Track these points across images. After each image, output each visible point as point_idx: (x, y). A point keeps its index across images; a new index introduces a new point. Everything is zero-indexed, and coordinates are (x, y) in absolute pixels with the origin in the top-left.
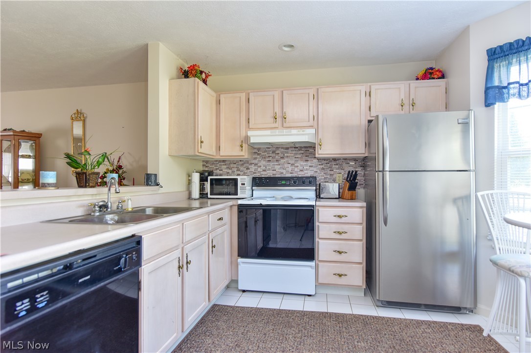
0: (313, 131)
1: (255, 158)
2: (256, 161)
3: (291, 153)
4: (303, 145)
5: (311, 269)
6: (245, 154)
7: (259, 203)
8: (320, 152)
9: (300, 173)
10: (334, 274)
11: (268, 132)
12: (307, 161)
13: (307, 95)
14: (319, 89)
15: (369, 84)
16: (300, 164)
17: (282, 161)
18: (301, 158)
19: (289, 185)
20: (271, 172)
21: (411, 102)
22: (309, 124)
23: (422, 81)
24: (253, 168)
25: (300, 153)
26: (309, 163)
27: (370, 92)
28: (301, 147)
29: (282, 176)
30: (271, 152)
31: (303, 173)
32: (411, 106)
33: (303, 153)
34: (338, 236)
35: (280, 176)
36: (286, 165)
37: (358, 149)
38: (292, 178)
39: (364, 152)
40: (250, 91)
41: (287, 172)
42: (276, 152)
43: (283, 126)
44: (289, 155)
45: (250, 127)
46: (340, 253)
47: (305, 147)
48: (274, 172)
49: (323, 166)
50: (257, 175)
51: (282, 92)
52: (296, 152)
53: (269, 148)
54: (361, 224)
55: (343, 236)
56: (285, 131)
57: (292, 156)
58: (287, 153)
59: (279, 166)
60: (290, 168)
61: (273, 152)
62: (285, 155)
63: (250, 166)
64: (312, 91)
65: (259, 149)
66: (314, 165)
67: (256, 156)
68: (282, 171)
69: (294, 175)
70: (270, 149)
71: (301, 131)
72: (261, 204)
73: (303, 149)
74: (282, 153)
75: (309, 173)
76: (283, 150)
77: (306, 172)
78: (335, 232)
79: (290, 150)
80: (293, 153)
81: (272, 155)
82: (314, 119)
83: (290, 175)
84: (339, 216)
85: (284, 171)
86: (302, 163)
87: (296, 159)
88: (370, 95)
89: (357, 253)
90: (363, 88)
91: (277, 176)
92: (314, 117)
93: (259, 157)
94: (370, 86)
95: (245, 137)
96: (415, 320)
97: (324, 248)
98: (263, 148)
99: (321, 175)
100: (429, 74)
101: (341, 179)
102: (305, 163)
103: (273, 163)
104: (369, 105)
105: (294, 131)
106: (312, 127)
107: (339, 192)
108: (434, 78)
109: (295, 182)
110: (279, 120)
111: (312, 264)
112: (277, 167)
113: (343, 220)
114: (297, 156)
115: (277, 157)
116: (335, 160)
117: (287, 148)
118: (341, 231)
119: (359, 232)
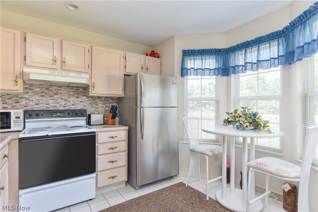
0: (88, 76)
1: (26, 93)
2: (27, 96)
3: (64, 91)
4: (74, 85)
5: (92, 179)
6: (19, 88)
7: (45, 135)
8: (93, 92)
9: (72, 107)
10: (109, 178)
11: (47, 72)
12: (78, 97)
13: (84, 49)
14: (93, 47)
15: (125, 52)
16: (72, 99)
17: (56, 96)
18: (73, 96)
19: (64, 117)
20: (44, 105)
21: (146, 68)
22: (84, 70)
23: (150, 57)
24: (23, 102)
25: (72, 91)
26: (80, 99)
27: (125, 57)
28: (73, 87)
29: (56, 109)
30: (44, 89)
31: (74, 107)
32: (146, 70)
33: (74, 92)
34: (112, 151)
35: (53, 109)
36: (59, 100)
37: (118, 92)
38: (67, 110)
39: (122, 94)
40: (26, 31)
41: (61, 106)
42: (50, 89)
43: (62, 68)
44: (62, 92)
45: (27, 64)
46: (113, 162)
47: (76, 87)
48: (48, 106)
49: (90, 102)
50: (29, 108)
51: (62, 41)
52: (69, 90)
53: (42, 85)
54: (125, 140)
55: (115, 150)
56: (64, 73)
57: (64, 93)
58: (61, 90)
59: (53, 101)
60: (63, 103)
61: (47, 89)
62: (59, 92)
63: (19, 100)
64: (88, 47)
65: (31, 85)
66: (83, 101)
67: (28, 91)
68: (56, 105)
69: (67, 108)
70: (44, 86)
71: (78, 75)
72: (47, 135)
73: (75, 88)
74: (55, 89)
75: (79, 107)
76: (56, 88)
77: (77, 106)
78: (109, 149)
79: (63, 88)
80: (66, 91)
81: (46, 91)
82: (89, 67)
83: (63, 108)
84: (112, 137)
85: (58, 105)
86: (73, 99)
87: (69, 96)
88: (125, 59)
89: (123, 160)
90: (122, 53)
91: (50, 109)
92: (89, 66)
93: (31, 92)
94: (126, 53)
95: (20, 72)
96: (158, 190)
97: (101, 162)
98: (36, 84)
99: (88, 108)
100: (153, 54)
101: (103, 111)
102: (77, 99)
103: (46, 98)
104: (125, 65)
105: (72, 74)
106: (87, 73)
107: (104, 120)
108: (155, 57)
109: (69, 114)
110: (59, 63)
111: (94, 175)
112: (50, 102)
113: (115, 139)
114: (69, 93)
115: (50, 93)
116: (99, 97)
117: (61, 87)
118: (113, 147)
119: (124, 146)
